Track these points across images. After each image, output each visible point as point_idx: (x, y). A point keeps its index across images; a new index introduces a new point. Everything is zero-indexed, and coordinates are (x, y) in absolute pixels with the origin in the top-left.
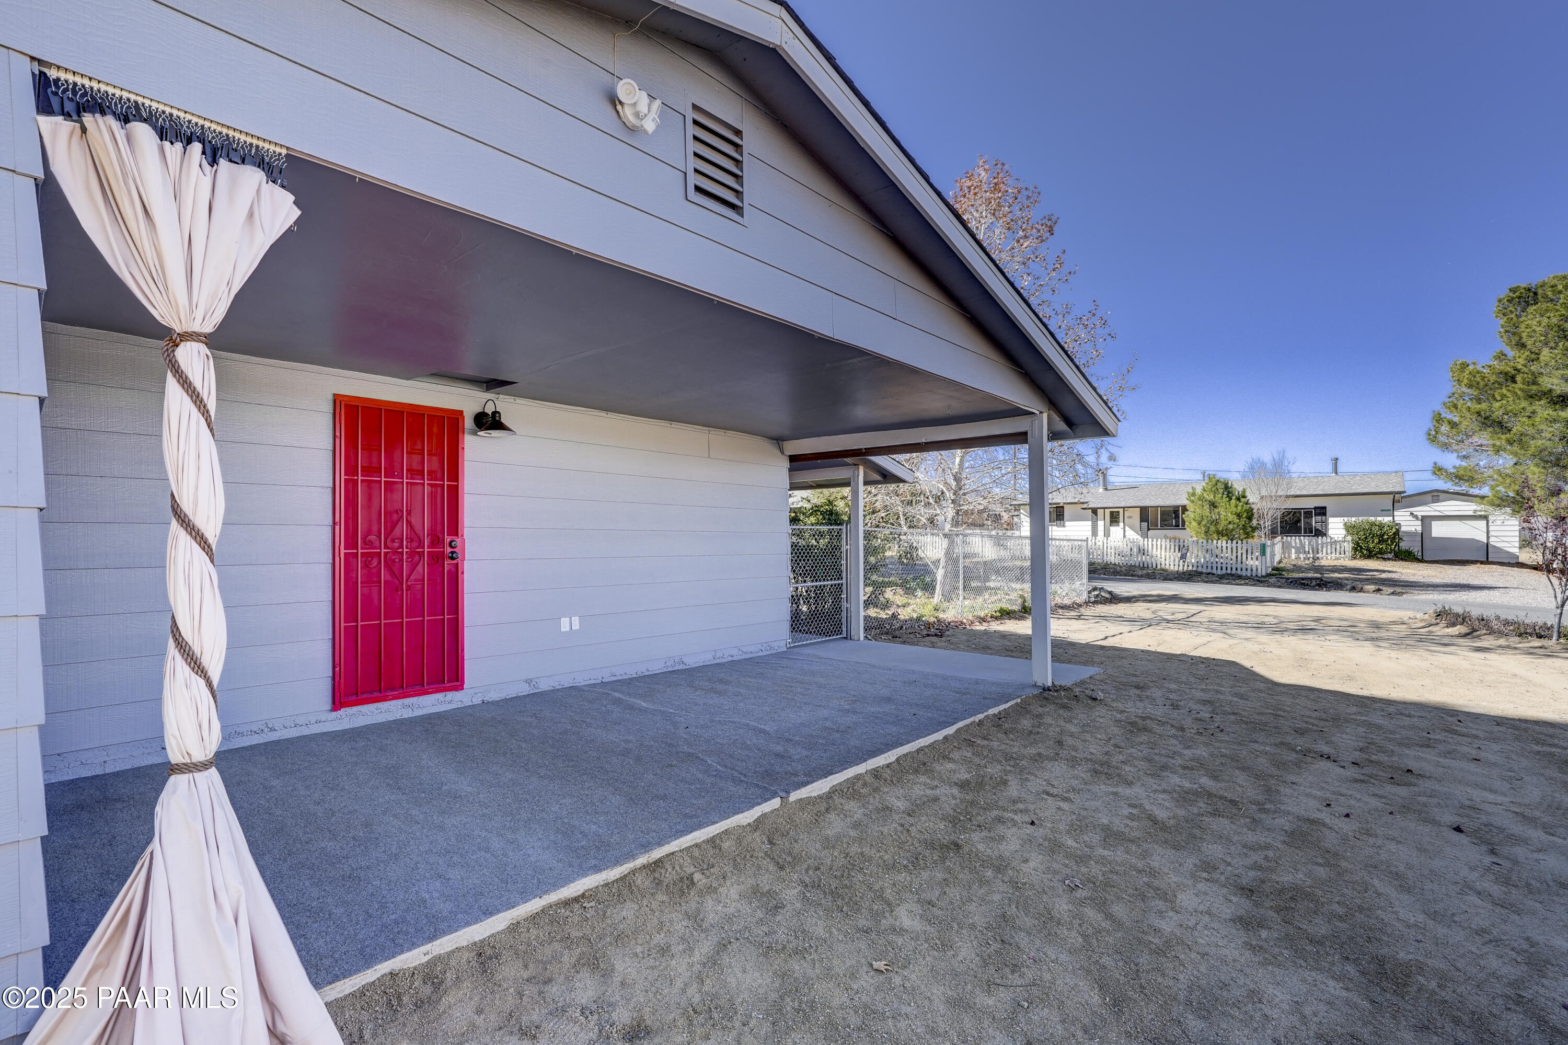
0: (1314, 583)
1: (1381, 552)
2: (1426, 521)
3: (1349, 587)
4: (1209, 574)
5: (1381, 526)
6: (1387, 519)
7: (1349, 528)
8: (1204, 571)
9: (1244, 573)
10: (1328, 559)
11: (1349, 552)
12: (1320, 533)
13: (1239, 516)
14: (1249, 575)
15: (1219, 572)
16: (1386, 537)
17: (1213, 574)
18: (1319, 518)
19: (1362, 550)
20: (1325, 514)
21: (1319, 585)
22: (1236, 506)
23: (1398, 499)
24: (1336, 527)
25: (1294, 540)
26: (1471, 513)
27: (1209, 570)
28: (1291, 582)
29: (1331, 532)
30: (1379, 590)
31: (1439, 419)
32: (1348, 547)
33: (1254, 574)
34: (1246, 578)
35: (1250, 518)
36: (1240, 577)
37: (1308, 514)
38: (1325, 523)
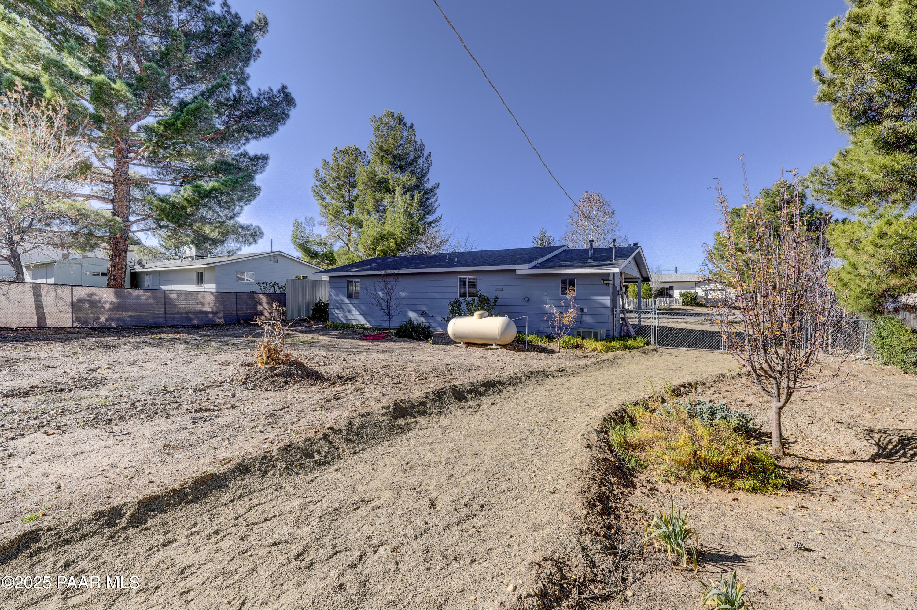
1: (691, 303)
2: (706, 292)
5: (691, 294)
6: (693, 291)
7: (681, 294)
10: (674, 306)
11: (681, 304)
12: (671, 296)
13: (647, 290)
16: (693, 298)
18: (671, 291)
19: (685, 303)
20: (672, 289)
23: (697, 283)
24: (677, 294)
25: (663, 299)
26: (721, 289)
29: (675, 296)
32: (680, 301)
35: (650, 291)
37: (667, 289)
38: (673, 292)
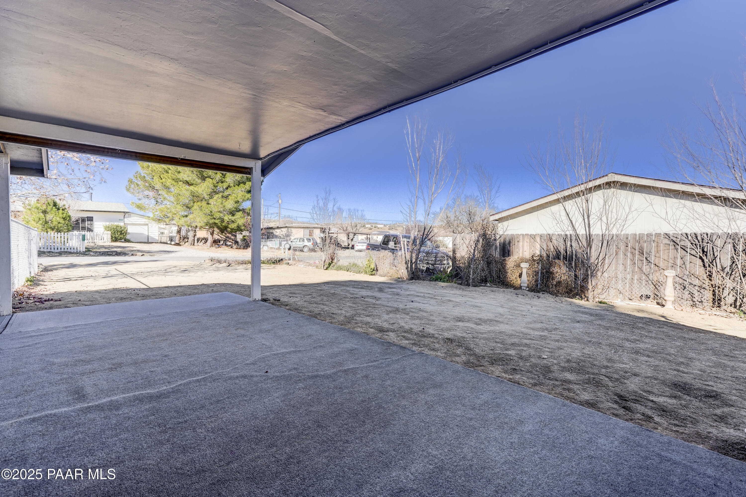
0: (114, 254)
1: (121, 239)
3: (130, 254)
4: (49, 252)
5: (121, 227)
6: (122, 224)
8: (45, 251)
9: (72, 251)
10: (100, 242)
12: (91, 230)
14: (75, 251)
15: (56, 251)
16: (123, 232)
17: (53, 252)
18: (89, 222)
19: (113, 238)
20: (92, 220)
21: (116, 254)
22: (63, 214)
24: (99, 227)
26: (144, 223)
27: (49, 250)
28: (103, 254)
29: (97, 230)
30: (143, 255)
31: (131, 181)
33: (78, 251)
34: (77, 253)
36: (70, 253)
37: (83, 220)
38: (92, 225)
